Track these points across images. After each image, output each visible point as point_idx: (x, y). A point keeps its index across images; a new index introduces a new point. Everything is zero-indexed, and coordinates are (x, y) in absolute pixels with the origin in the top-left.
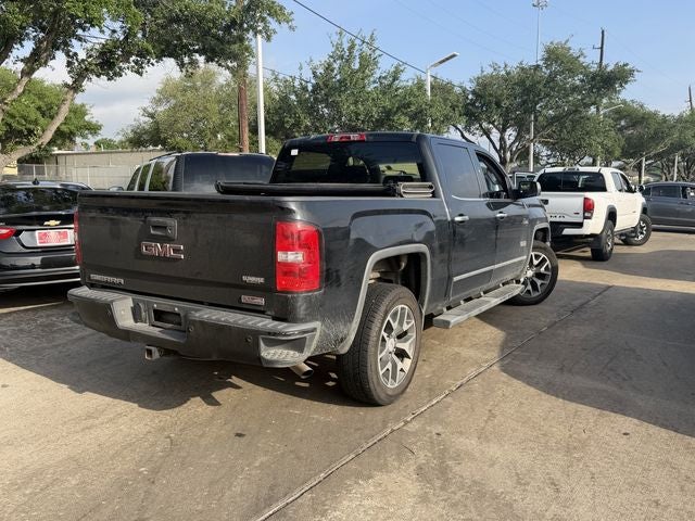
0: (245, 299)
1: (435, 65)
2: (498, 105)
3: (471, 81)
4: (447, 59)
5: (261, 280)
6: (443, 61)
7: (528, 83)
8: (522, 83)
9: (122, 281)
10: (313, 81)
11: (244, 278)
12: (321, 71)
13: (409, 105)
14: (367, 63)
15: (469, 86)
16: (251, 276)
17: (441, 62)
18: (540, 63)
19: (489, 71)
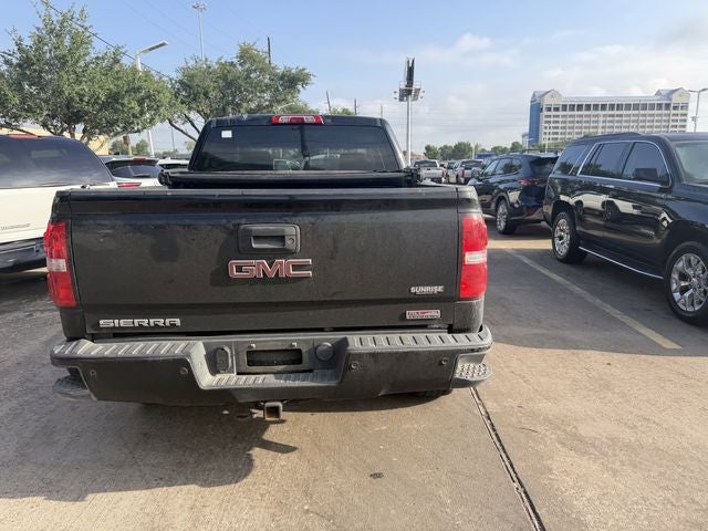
0: (412, 314)
1: (145, 52)
2: (206, 95)
3: (177, 71)
4: (157, 47)
5: (440, 289)
6: (153, 48)
7: (230, 77)
8: (225, 77)
9: (178, 321)
10: (18, 55)
11: (413, 290)
12: (28, 42)
13: (138, 89)
14: (80, 41)
15: (176, 76)
16: (424, 285)
17: (150, 49)
18: (235, 61)
19: (192, 63)
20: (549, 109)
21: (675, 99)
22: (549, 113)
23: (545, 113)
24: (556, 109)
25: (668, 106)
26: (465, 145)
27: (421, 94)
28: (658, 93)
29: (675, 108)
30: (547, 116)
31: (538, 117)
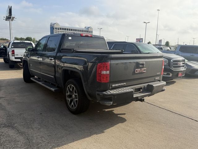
0: (156, 78)
5: (160, 73)
11: (157, 74)
20: (56, 29)
21: (90, 30)
22: (56, 30)
23: (55, 30)
24: (58, 29)
25: (88, 31)
26: (30, 38)
27: (15, 19)
28: (85, 28)
29: (90, 32)
30: (55, 31)
31: (53, 31)
